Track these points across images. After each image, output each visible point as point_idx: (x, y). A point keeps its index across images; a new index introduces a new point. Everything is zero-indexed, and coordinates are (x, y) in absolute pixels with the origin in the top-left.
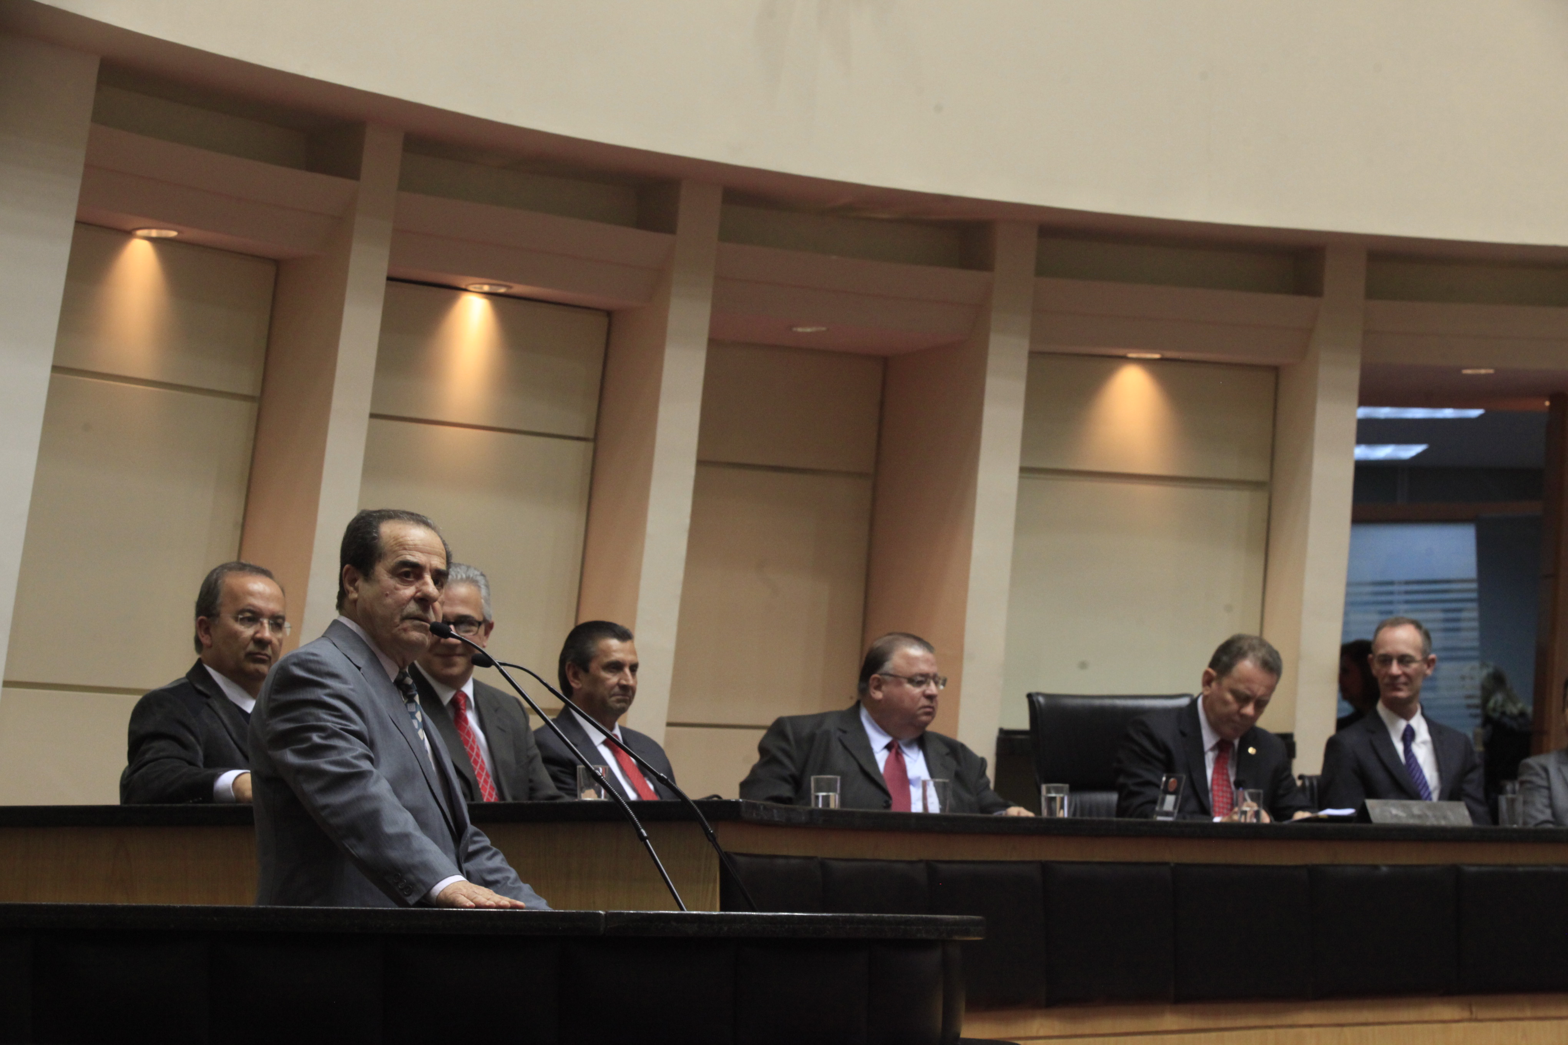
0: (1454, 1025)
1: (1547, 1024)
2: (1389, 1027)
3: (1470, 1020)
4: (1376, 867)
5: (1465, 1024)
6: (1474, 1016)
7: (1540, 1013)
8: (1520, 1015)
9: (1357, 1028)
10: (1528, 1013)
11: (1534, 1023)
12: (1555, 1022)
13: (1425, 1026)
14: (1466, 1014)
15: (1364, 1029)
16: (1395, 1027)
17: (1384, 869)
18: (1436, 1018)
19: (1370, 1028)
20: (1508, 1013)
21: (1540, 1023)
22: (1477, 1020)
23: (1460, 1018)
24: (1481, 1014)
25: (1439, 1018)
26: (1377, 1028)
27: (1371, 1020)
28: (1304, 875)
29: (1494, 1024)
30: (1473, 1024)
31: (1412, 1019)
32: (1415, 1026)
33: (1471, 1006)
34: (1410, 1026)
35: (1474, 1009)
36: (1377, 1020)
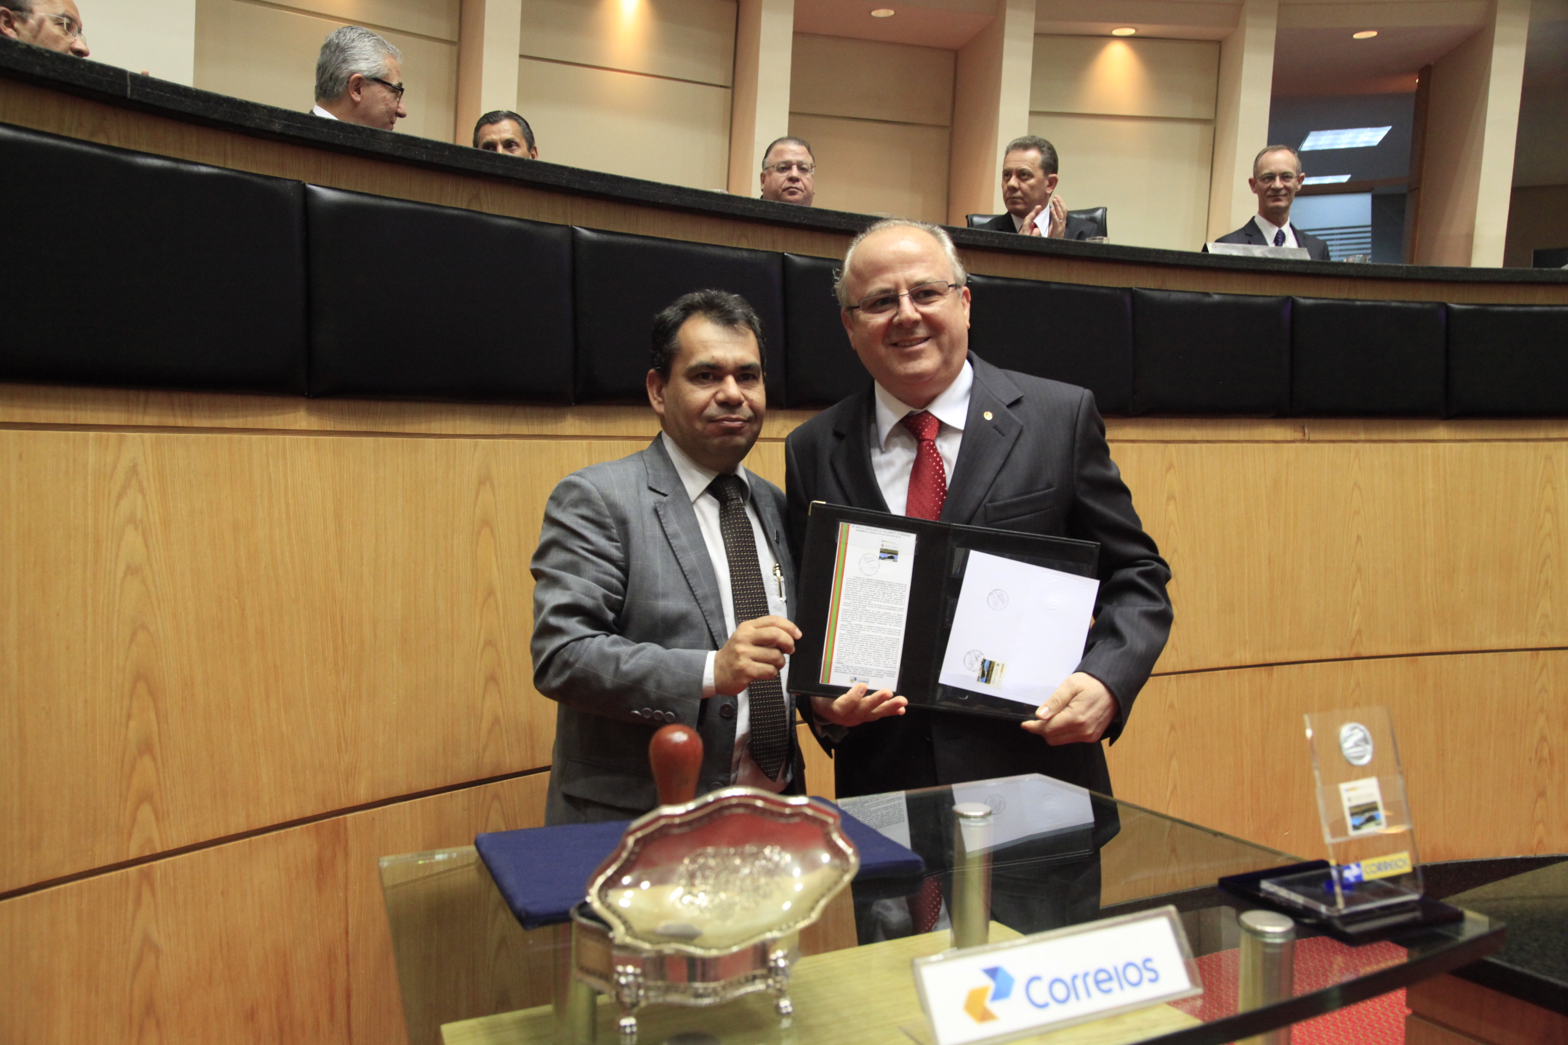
0: (1285, 445)
1: (1381, 445)
2: (1217, 445)
3: (1303, 441)
4: (1207, 294)
5: (1298, 444)
6: (1307, 438)
7: (1375, 436)
8: (1353, 438)
9: (1182, 445)
10: (1362, 436)
11: (1368, 445)
12: (1389, 445)
13: (1256, 445)
14: (1298, 435)
15: (1190, 446)
16: (1224, 445)
17: (1216, 298)
18: (1267, 438)
19: (1196, 446)
20: (1342, 436)
21: (1374, 445)
22: (1309, 441)
23: (1293, 439)
24: (1314, 436)
25: (1271, 438)
26: (1204, 445)
27: (1198, 438)
28: (1128, 299)
29: (1327, 445)
30: (1305, 445)
31: (1242, 438)
32: (1245, 445)
33: (1303, 428)
34: (1240, 445)
35: (1306, 431)
36: (1205, 439)
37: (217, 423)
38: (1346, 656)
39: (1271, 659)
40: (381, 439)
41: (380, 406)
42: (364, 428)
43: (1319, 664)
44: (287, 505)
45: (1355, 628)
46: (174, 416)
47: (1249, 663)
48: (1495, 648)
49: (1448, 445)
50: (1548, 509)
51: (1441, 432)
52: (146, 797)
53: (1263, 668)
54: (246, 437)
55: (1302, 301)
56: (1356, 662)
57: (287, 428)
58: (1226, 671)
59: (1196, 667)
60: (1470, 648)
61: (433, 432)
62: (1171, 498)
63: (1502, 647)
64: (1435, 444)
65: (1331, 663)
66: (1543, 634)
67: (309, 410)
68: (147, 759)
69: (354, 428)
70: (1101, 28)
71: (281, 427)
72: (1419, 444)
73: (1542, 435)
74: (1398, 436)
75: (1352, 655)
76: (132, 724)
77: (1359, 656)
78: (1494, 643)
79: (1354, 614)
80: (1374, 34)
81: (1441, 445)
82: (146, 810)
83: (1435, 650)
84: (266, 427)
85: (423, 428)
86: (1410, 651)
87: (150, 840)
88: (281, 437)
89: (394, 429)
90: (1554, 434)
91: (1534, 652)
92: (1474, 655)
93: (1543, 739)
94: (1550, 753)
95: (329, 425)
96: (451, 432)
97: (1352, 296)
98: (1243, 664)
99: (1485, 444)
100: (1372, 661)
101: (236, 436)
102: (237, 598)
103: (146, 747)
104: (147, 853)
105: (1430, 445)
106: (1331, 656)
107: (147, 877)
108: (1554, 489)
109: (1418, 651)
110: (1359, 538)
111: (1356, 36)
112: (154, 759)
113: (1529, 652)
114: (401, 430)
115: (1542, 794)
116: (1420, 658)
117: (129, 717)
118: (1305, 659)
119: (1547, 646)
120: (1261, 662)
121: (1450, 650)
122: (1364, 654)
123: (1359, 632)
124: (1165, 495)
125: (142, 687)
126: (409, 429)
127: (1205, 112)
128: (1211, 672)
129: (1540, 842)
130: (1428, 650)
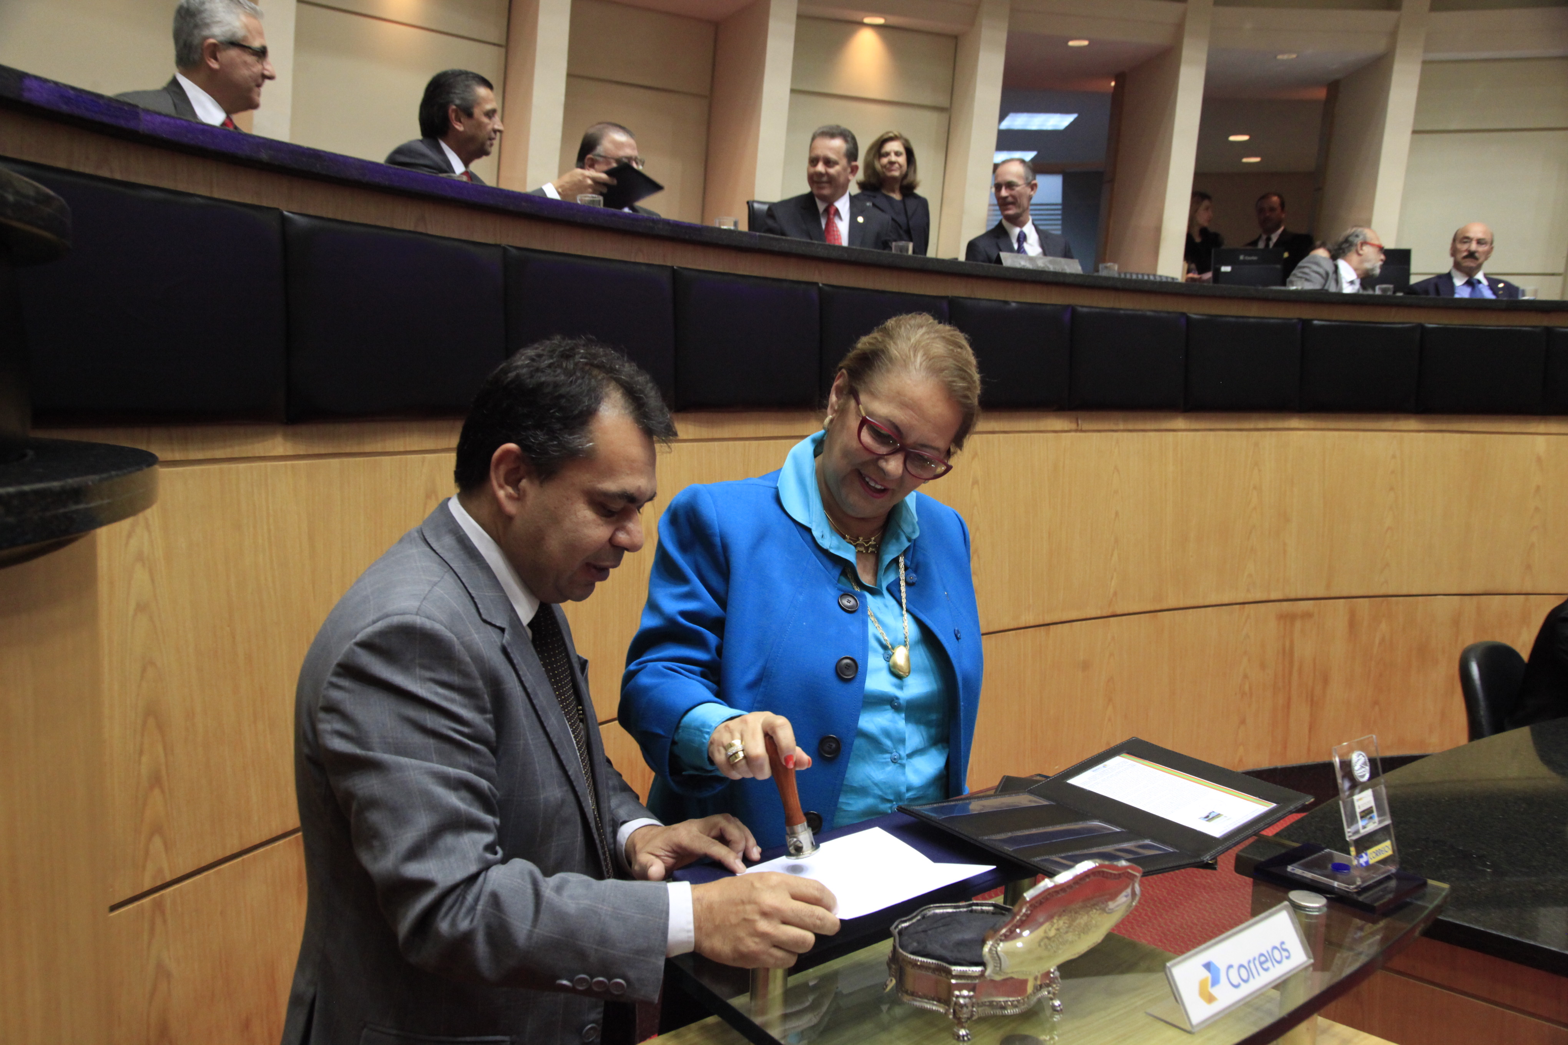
0: (1063, 434)
1: (1135, 434)
2: (1012, 435)
3: (1076, 431)
4: (1007, 303)
5: (1073, 434)
6: (1080, 428)
7: (1130, 427)
8: (1115, 428)
9: (985, 436)
10: (1121, 427)
11: (1125, 434)
12: (1141, 434)
13: (1041, 435)
14: (1073, 426)
15: (990, 436)
16: (1017, 435)
17: (1014, 305)
18: (1049, 429)
19: (996, 436)
20: (1106, 426)
21: (1130, 434)
22: (1082, 431)
23: (1069, 429)
24: (1085, 426)
25: (1052, 429)
26: (1002, 436)
27: (997, 429)
28: (945, 304)
29: (1095, 434)
30: (1079, 434)
31: (1031, 429)
32: (1033, 434)
33: (1077, 419)
34: (1029, 435)
35: (1080, 422)
36: (1002, 430)
37: (209, 455)
38: (1105, 614)
39: (1048, 620)
40: (345, 460)
41: (343, 428)
42: (330, 450)
43: (1084, 622)
44: (269, 531)
45: (1112, 591)
46: (173, 450)
47: (1032, 624)
48: (1214, 603)
49: (1185, 433)
50: (1255, 488)
51: (1180, 423)
52: (157, 829)
53: (1042, 628)
54: (233, 466)
55: (1080, 309)
56: (1112, 619)
57: (267, 454)
58: (1014, 632)
59: (991, 630)
60: (1196, 604)
61: (387, 450)
62: (975, 482)
63: (1219, 602)
64: (1175, 433)
65: (1093, 621)
66: (1248, 591)
67: (286, 436)
68: (157, 791)
69: (323, 451)
70: (855, 16)
71: (262, 455)
72: (1164, 433)
73: (1252, 425)
74: (1148, 426)
75: (1109, 614)
76: (144, 759)
77: (1114, 614)
78: (1213, 599)
79: (1112, 578)
80: (1085, 43)
81: (1180, 433)
82: (157, 842)
83: (1171, 607)
84: (250, 455)
85: (378, 447)
86: (1152, 609)
87: (160, 871)
88: (263, 464)
89: (355, 449)
90: (1261, 425)
91: (1242, 606)
92: (1199, 609)
93: (1246, 676)
94: (1250, 688)
95: (301, 450)
96: (402, 449)
97: (1117, 305)
98: (1028, 625)
99: (1212, 433)
100: (1124, 617)
101: (225, 466)
102: (229, 626)
103: (156, 780)
104: (159, 883)
105: (1171, 433)
106: (1094, 615)
107: (159, 906)
108: (1260, 471)
109: (1158, 608)
110: (1117, 514)
111: (1071, 43)
112: (163, 792)
113: (1237, 606)
114: (362, 451)
115: (1243, 722)
116: (1159, 614)
117: (141, 753)
118: (1074, 618)
119: (1251, 600)
120: (1041, 622)
121: (1181, 606)
122: (1119, 612)
123: (1115, 594)
124: (971, 480)
125: (151, 721)
126: (368, 448)
127: (943, 101)
128: (1003, 633)
129: (1241, 760)
130: (1165, 607)
